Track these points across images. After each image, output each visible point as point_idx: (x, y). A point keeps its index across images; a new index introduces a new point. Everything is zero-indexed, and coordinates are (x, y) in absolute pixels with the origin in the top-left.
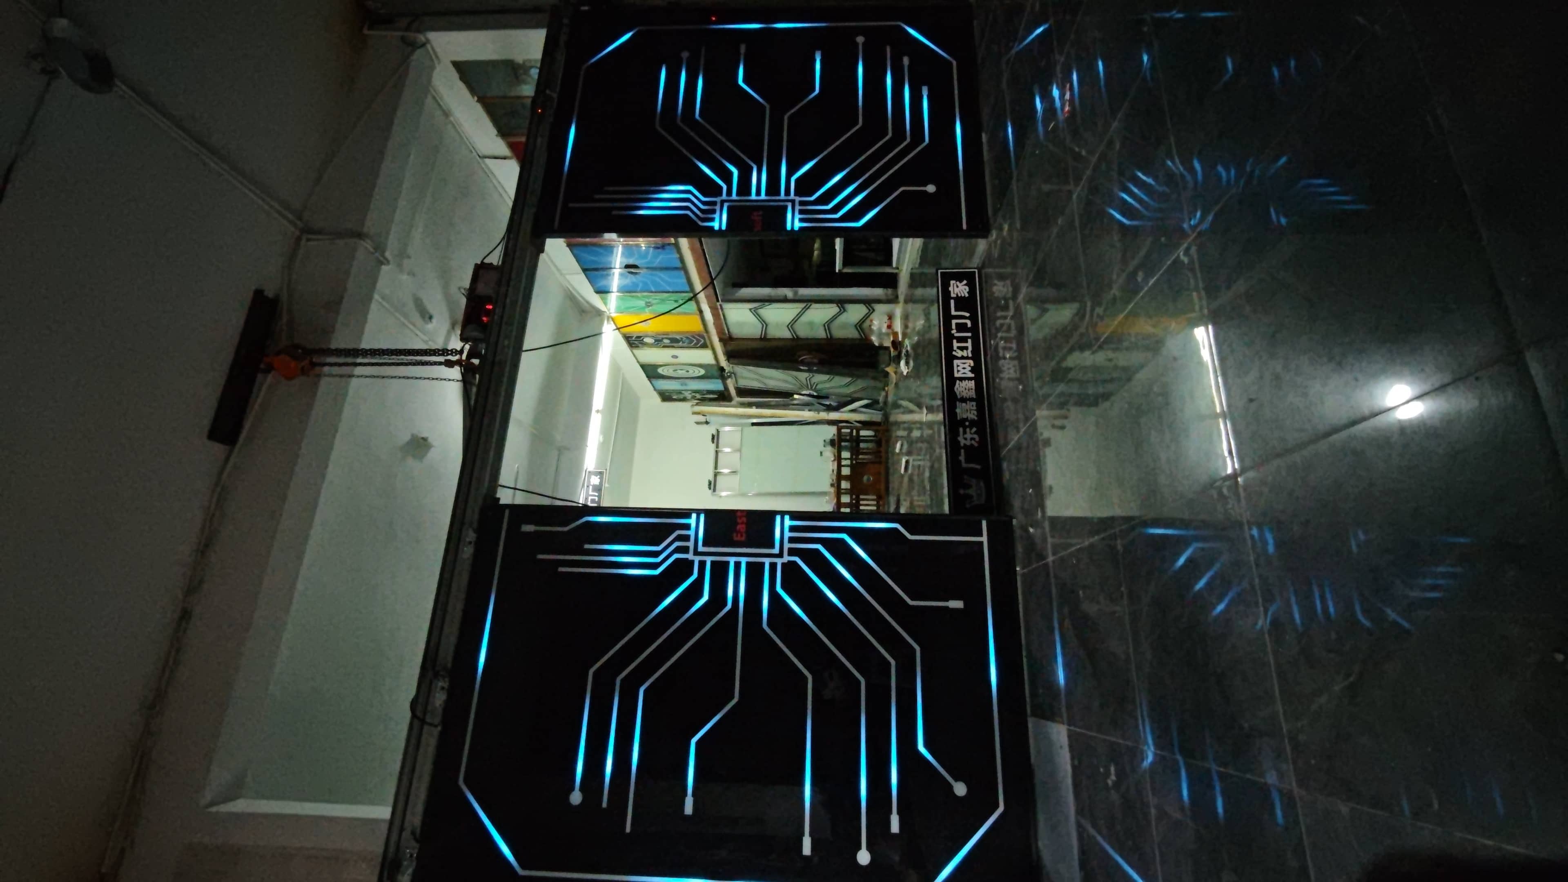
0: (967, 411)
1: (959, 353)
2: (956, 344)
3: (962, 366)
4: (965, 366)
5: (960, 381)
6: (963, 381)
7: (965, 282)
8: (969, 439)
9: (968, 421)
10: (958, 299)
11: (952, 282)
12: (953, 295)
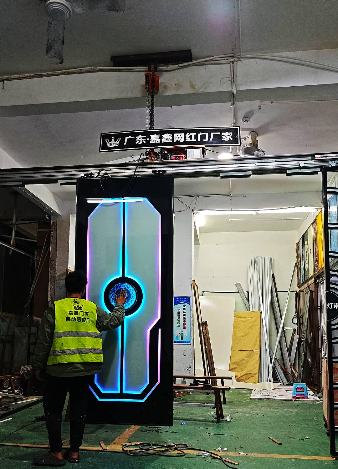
0: (155, 139)
1: (188, 135)
2: (193, 134)
3: (180, 137)
4: (180, 138)
5: (172, 136)
6: (171, 137)
7: (232, 139)
8: (140, 140)
9: (149, 139)
10: (220, 137)
11: (231, 133)
12: (223, 134)
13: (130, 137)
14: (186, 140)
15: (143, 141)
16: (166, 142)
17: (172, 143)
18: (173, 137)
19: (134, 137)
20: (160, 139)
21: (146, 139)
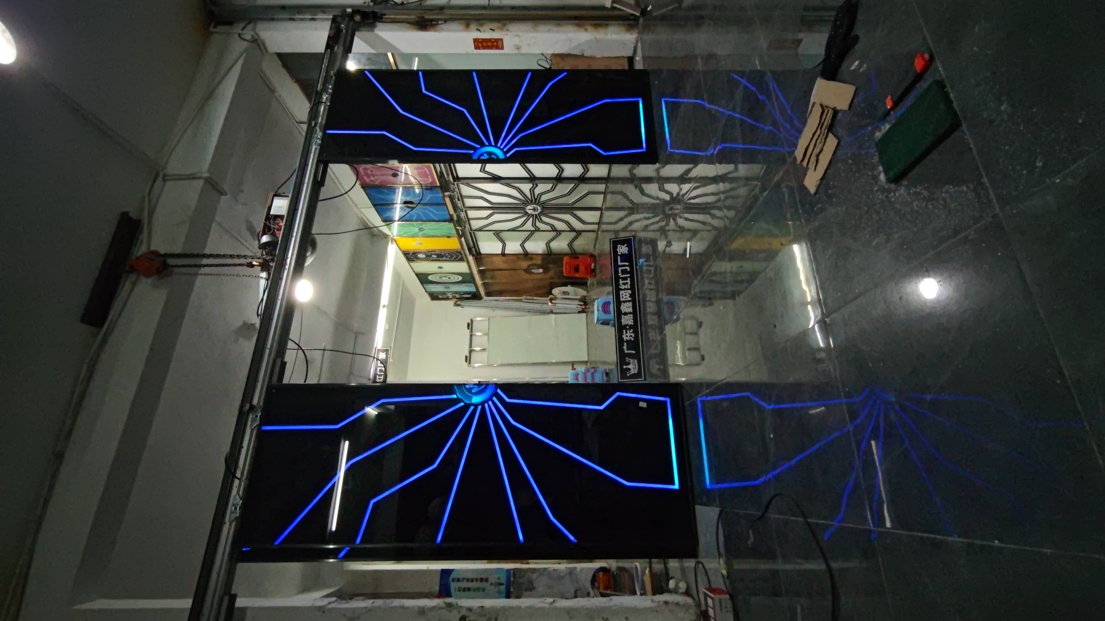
0: (627, 320)
1: (623, 287)
2: (621, 282)
3: (625, 294)
6: (626, 303)
7: (626, 245)
8: (629, 336)
9: (629, 326)
10: (622, 255)
11: (619, 246)
12: (619, 253)
13: (625, 347)
14: (629, 287)
15: (630, 333)
16: (631, 308)
17: (633, 301)
18: (624, 302)
19: (625, 344)
20: (628, 315)
21: (628, 329)
